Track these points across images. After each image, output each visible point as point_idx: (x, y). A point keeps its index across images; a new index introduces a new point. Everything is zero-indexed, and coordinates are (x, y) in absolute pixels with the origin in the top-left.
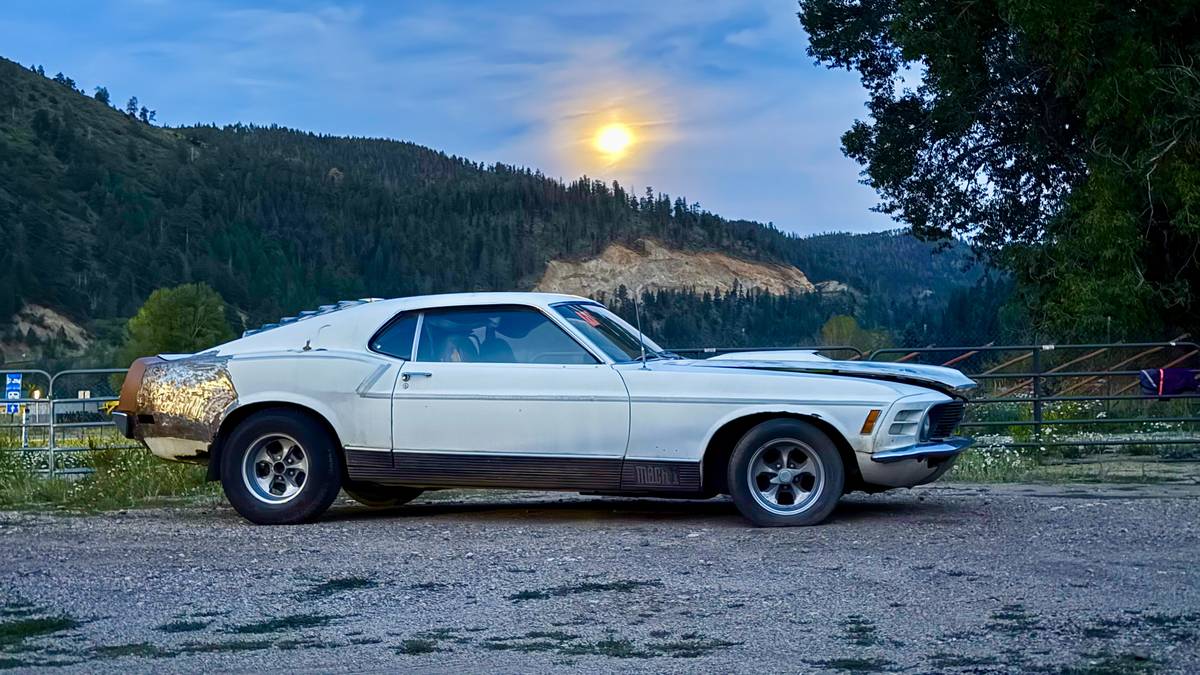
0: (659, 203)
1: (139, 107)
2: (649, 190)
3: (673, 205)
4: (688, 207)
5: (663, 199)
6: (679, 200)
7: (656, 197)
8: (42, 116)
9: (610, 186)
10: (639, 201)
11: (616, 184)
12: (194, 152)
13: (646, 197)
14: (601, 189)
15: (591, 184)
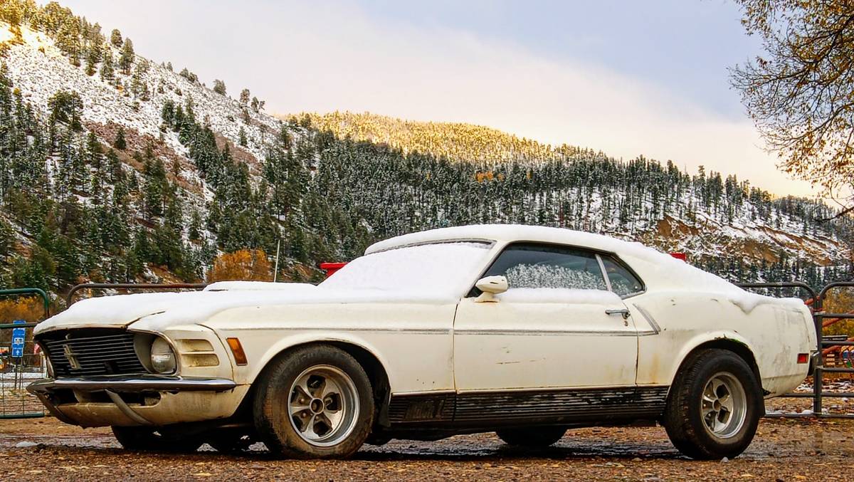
0: (710, 181)
1: (251, 98)
2: (702, 168)
3: (724, 182)
4: (739, 184)
5: (714, 176)
6: (730, 176)
7: (707, 176)
8: (169, 108)
9: (664, 166)
10: (691, 179)
11: (670, 163)
12: (295, 136)
13: (698, 175)
14: (655, 168)
15: (646, 163)
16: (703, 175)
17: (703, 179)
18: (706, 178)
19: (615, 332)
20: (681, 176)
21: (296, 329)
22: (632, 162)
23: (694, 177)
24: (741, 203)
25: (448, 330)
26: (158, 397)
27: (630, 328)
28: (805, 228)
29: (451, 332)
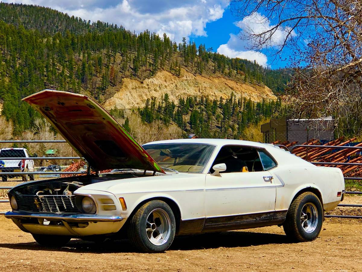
0: (189, 47)
2: (184, 39)
3: (197, 48)
5: (192, 45)
6: (201, 45)
7: (188, 44)
9: (161, 37)
11: (165, 35)
13: (182, 43)
14: (156, 37)
15: (150, 34)
16: (185, 43)
17: (184, 46)
18: (186, 45)
19: (267, 187)
20: (171, 44)
21: (146, 192)
22: (141, 34)
23: (179, 44)
24: (207, 61)
25: (203, 190)
26: (88, 224)
27: (273, 184)
28: (245, 77)
29: (205, 190)
